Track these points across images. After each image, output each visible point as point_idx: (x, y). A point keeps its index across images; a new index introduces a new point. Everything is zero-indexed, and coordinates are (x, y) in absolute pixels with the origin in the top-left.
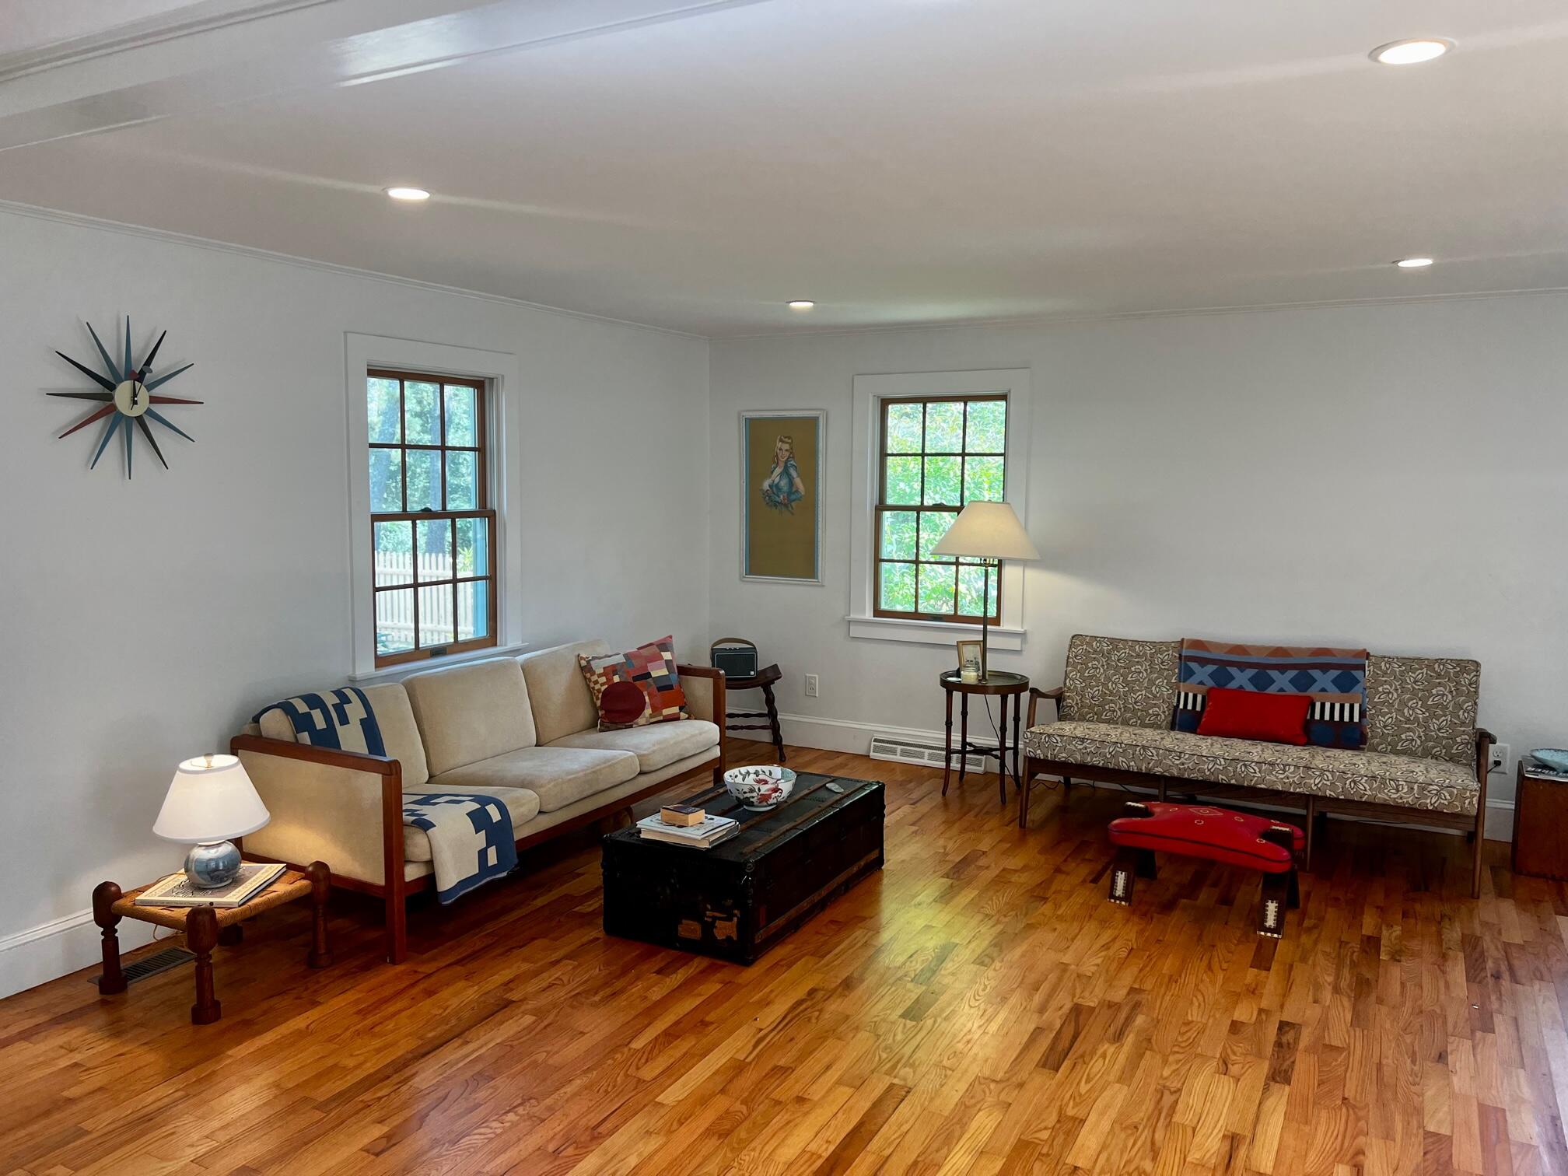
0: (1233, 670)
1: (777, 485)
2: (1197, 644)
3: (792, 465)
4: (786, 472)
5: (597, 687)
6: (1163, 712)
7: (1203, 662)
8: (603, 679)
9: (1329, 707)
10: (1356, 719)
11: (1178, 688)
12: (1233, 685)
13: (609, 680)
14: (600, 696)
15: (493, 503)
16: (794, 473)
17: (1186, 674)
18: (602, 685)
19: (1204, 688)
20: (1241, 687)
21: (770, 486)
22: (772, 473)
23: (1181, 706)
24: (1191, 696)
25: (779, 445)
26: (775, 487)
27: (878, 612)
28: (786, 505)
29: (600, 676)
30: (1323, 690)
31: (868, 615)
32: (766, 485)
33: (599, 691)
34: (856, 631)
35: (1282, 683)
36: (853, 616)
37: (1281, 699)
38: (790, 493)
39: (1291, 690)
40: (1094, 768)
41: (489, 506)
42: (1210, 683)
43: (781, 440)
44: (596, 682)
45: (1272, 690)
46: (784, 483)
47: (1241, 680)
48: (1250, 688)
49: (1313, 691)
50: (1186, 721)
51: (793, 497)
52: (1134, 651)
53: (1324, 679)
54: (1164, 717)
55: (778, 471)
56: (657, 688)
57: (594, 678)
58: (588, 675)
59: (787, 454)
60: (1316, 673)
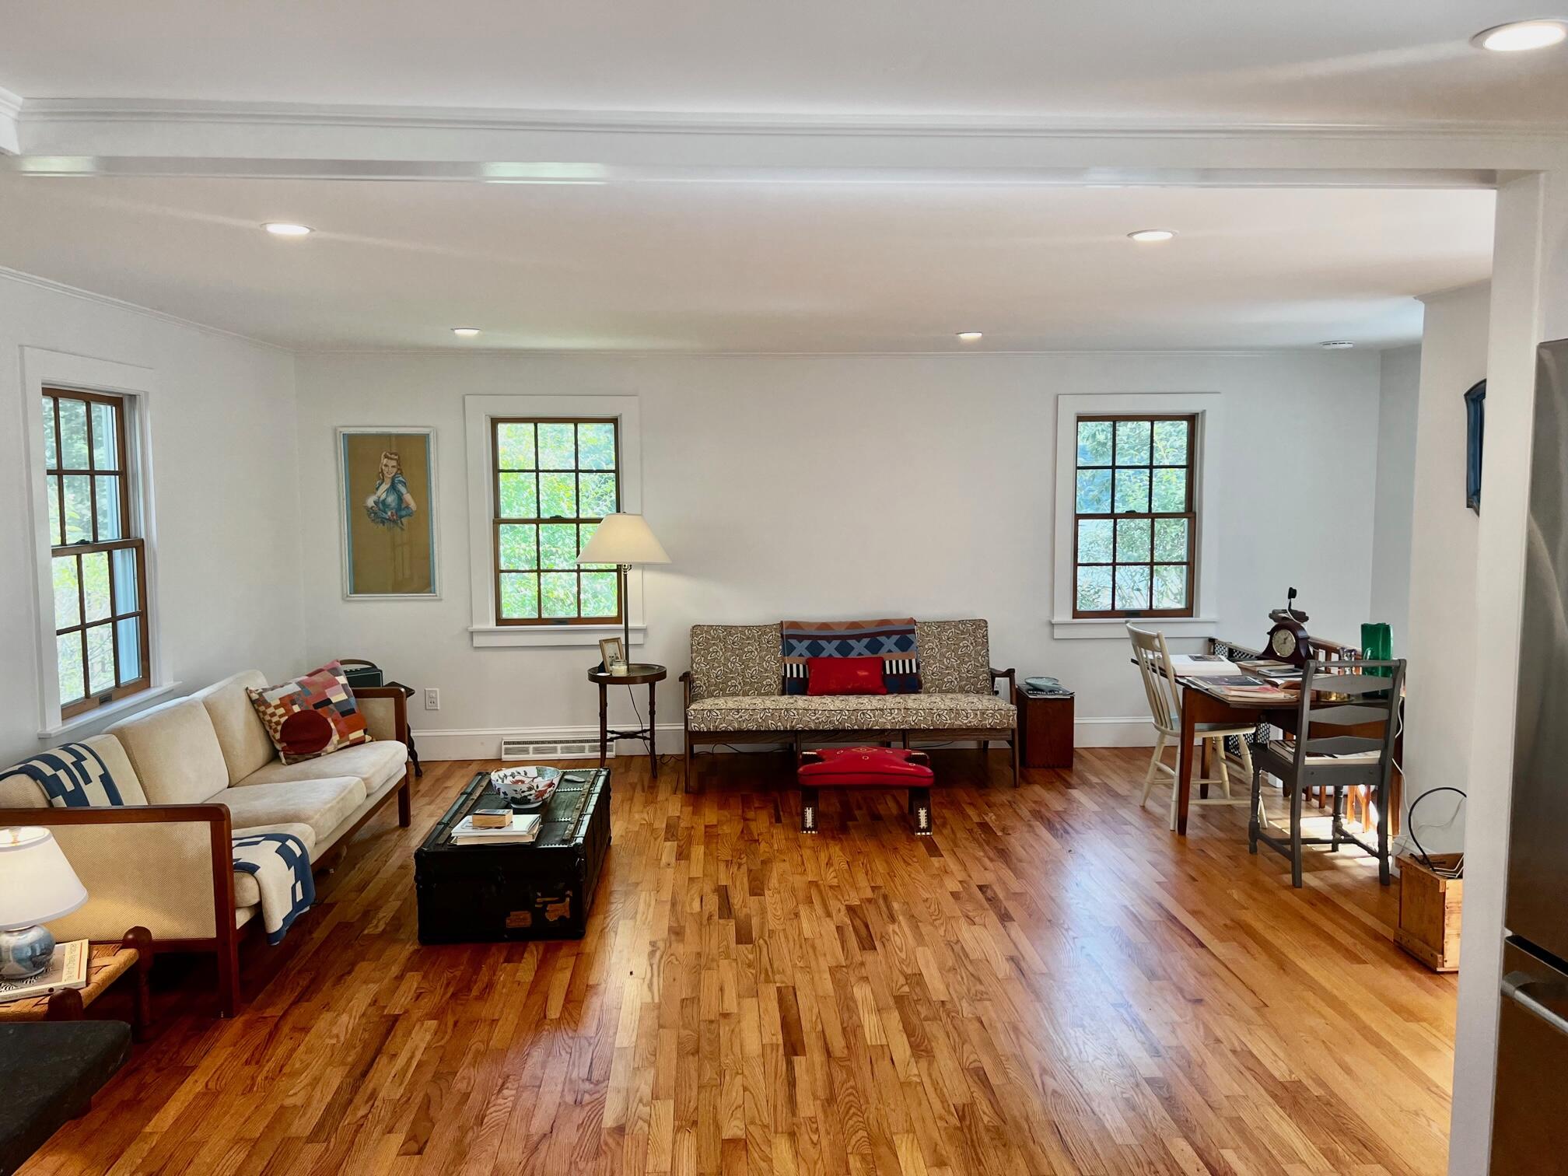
0: (823, 643)
1: (384, 500)
2: (794, 625)
3: (400, 482)
4: (393, 487)
5: (275, 719)
6: (774, 681)
7: (800, 638)
8: (282, 711)
9: (895, 663)
10: (914, 671)
11: (783, 660)
12: (824, 654)
13: (288, 711)
14: (279, 728)
15: (140, 530)
16: (403, 490)
17: (788, 650)
18: (281, 716)
19: (803, 659)
20: (830, 655)
21: (375, 502)
22: (377, 489)
23: (788, 676)
24: (795, 666)
25: (385, 461)
26: (382, 504)
27: (500, 621)
28: (394, 522)
29: (276, 707)
30: (890, 651)
31: (492, 624)
32: (370, 502)
33: (277, 723)
34: (479, 641)
35: (859, 649)
36: (476, 627)
37: (861, 662)
38: (399, 508)
39: (867, 654)
40: (749, 731)
41: (133, 534)
42: (807, 655)
43: (386, 457)
44: (273, 715)
45: (853, 655)
46: (391, 499)
47: (830, 649)
48: (837, 655)
49: (882, 653)
50: (793, 687)
51: (403, 513)
52: (745, 635)
53: (889, 643)
54: (776, 686)
55: (385, 487)
56: (341, 713)
57: (270, 710)
58: (262, 708)
59: (395, 470)
60: (882, 639)
